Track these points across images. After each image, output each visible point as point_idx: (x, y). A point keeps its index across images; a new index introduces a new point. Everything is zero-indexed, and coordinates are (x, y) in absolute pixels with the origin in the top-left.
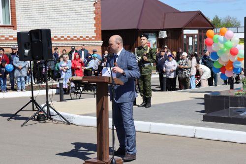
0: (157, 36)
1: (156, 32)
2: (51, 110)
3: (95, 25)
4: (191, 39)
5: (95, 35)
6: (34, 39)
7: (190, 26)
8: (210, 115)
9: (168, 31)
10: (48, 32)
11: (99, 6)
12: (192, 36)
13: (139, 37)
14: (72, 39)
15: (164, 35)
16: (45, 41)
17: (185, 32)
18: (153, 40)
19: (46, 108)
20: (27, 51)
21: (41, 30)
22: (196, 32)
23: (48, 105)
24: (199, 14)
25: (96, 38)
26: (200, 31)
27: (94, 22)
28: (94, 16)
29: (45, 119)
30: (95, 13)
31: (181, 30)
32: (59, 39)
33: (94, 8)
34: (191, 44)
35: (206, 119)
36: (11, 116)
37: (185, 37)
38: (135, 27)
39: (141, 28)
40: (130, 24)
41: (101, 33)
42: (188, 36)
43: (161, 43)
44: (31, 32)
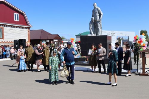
0: (46, 41)
1: (45, 40)
3: (28, 38)
4: (56, 42)
5: (28, 41)
6: (20, 42)
7: (56, 38)
9: (49, 40)
10: (25, 40)
13: (41, 42)
15: (48, 41)
17: (54, 40)
18: (44, 42)
22: (57, 40)
24: (58, 35)
26: (58, 40)
27: (28, 37)
28: (28, 35)
33: (28, 33)
34: (56, 44)
39: (41, 39)
40: (38, 38)
41: (30, 40)
42: (55, 41)
43: (47, 43)
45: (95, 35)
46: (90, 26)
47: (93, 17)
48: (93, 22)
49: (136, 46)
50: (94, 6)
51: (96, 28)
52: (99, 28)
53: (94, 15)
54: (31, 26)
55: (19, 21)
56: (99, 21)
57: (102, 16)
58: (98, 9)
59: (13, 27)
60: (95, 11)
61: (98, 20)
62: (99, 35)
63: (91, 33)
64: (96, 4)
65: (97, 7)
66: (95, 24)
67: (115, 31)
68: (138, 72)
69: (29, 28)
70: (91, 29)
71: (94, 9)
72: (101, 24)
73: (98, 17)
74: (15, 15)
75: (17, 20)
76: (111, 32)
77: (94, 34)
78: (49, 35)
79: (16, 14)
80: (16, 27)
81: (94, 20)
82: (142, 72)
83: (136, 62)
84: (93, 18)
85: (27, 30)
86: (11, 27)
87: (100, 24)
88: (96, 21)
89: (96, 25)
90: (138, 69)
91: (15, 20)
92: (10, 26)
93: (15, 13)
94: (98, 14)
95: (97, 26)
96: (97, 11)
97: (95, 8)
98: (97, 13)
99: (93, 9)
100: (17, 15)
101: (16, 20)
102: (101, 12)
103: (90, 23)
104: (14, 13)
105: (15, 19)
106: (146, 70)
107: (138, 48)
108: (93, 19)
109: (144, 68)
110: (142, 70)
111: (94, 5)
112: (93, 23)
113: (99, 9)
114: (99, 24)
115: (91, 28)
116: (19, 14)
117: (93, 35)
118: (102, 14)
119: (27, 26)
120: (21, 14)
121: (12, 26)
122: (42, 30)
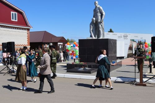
0: (49, 45)
1: (48, 43)
2: (14, 70)
3: (27, 41)
4: (60, 46)
5: (27, 44)
6: (9, 45)
8: (69, 70)
9: (53, 43)
11: (29, 34)
12: (61, 45)
13: (43, 45)
14: (19, 45)
15: (51, 44)
17: (59, 43)
18: (48, 46)
19: (12, 69)
20: (5, 49)
21: (11, 42)
22: (62, 44)
23: (13, 68)
24: (63, 38)
29: (12, 73)
30: (27, 36)
31: (57, 43)
32: (17, 45)
33: (27, 35)
34: (60, 47)
35: (68, 72)
37: (58, 45)
39: (43, 42)
40: (40, 40)
41: (29, 43)
42: (60, 45)
43: (50, 47)
44: (8, 43)
46: (90, 28)
47: (94, 17)
48: (93, 23)
50: (95, 5)
51: (98, 30)
52: (101, 30)
54: (31, 27)
55: (17, 21)
56: (101, 22)
57: (103, 17)
58: (99, 9)
59: (10, 27)
61: (99, 21)
62: (101, 38)
63: (91, 36)
64: (97, 2)
65: (98, 6)
67: (128, 34)
69: (28, 30)
70: (91, 31)
73: (100, 17)
74: (13, 14)
75: (15, 19)
76: (123, 34)
77: (95, 37)
78: (52, 38)
79: (14, 13)
80: (14, 28)
81: (95, 21)
84: (94, 19)
85: (26, 31)
87: (102, 26)
89: (97, 26)
91: (12, 20)
92: (6, 27)
94: (99, 14)
96: (99, 11)
97: (96, 7)
98: (99, 12)
100: (15, 14)
101: (14, 20)
102: (103, 11)
103: (90, 24)
104: (12, 12)
105: (13, 19)
106: (145, 80)
108: (93, 19)
111: (95, 3)
112: (93, 25)
113: (101, 8)
114: (100, 26)
115: (91, 30)
116: (17, 13)
117: (94, 38)
118: (104, 14)
119: (26, 27)
120: (20, 13)
121: (8, 27)
122: (45, 31)
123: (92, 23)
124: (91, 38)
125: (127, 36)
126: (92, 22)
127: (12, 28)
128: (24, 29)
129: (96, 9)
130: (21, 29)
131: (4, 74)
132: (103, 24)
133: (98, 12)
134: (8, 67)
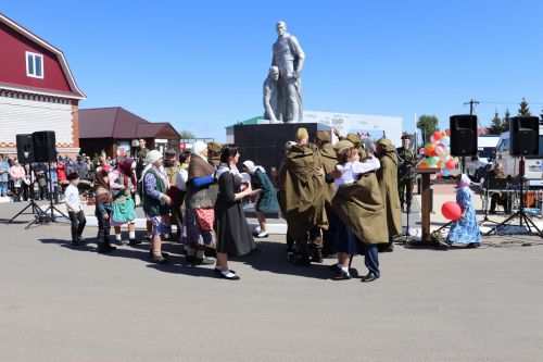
0: (130, 144)
1: (129, 141)
3: (73, 133)
4: (161, 147)
5: (72, 142)
6: (37, 141)
7: (160, 136)
11: (77, 114)
12: (163, 144)
13: (114, 146)
16: (49, 143)
17: (157, 141)
19: (49, 212)
20: (27, 154)
21: (45, 133)
22: (165, 141)
23: (52, 207)
24: (168, 126)
25: (74, 146)
26: (169, 140)
27: (72, 130)
28: (72, 124)
29: (47, 222)
30: (73, 121)
31: (152, 139)
33: (71, 117)
36: (11, 222)
37: (156, 145)
38: (109, 135)
39: (115, 136)
41: (78, 141)
42: (160, 144)
44: (34, 134)
45: (281, 122)
46: (265, 94)
47: (274, 64)
48: (273, 80)
49: (403, 157)
50: (279, 32)
51: (285, 100)
52: (294, 99)
53: (278, 59)
54: (80, 95)
55: (42, 77)
56: (294, 79)
57: (301, 63)
58: (289, 42)
59: (24, 95)
60: (282, 46)
61: (290, 75)
62: (295, 121)
63: (267, 117)
64: (283, 24)
65: (286, 35)
66: (280, 88)
67: (343, 115)
68: (407, 234)
69: (75, 102)
70: (268, 103)
71: (279, 40)
72: (299, 87)
73: (291, 66)
74: (30, 58)
75: (38, 74)
76: (331, 115)
77: (278, 119)
78: (139, 126)
79: (34, 55)
80: (34, 97)
81: (277, 76)
82: (420, 235)
83: (405, 206)
84: (276, 69)
85: (69, 107)
86: (15, 95)
87: (296, 88)
88: (282, 77)
89: (283, 90)
90: (408, 227)
91: (28, 75)
92: (12, 94)
93: (31, 54)
94: (289, 58)
95: (288, 94)
96: (288, 47)
97: (280, 37)
98: (289, 51)
99: (275, 41)
100: (38, 59)
101: (34, 76)
102: (300, 50)
103: (265, 84)
104: (28, 53)
105: (31, 72)
106: (433, 229)
107: (409, 163)
108: (273, 71)
109: (425, 223)
110: (420, 230)
111: (278, 29)
112: (273, 86)
113: (294, 40)
114: (292, 88)
115: (268, 99)
116: (41, 56)
117: (275, 121)
118: (302, 55)
119: (68, 94)
120: (51, 56)
121: (18, 95)
122: (119, 108)
123: (270, 80)
124: (267, 122)
125: (340, 121)
126: (269, 76)
127: (29, 96)
128: (63, 101)
129: (282, 43)
130: (55, 100)
131: (26, 225)
132: (300, 82)
133: (286, 51)
134: (34, 205)
